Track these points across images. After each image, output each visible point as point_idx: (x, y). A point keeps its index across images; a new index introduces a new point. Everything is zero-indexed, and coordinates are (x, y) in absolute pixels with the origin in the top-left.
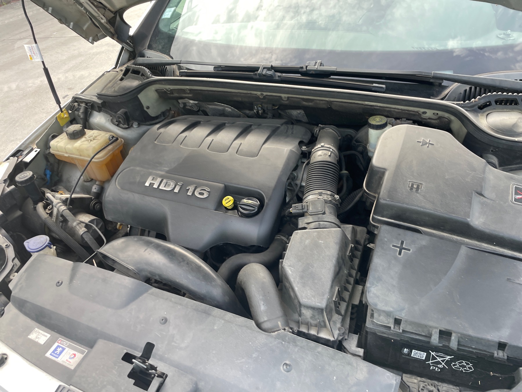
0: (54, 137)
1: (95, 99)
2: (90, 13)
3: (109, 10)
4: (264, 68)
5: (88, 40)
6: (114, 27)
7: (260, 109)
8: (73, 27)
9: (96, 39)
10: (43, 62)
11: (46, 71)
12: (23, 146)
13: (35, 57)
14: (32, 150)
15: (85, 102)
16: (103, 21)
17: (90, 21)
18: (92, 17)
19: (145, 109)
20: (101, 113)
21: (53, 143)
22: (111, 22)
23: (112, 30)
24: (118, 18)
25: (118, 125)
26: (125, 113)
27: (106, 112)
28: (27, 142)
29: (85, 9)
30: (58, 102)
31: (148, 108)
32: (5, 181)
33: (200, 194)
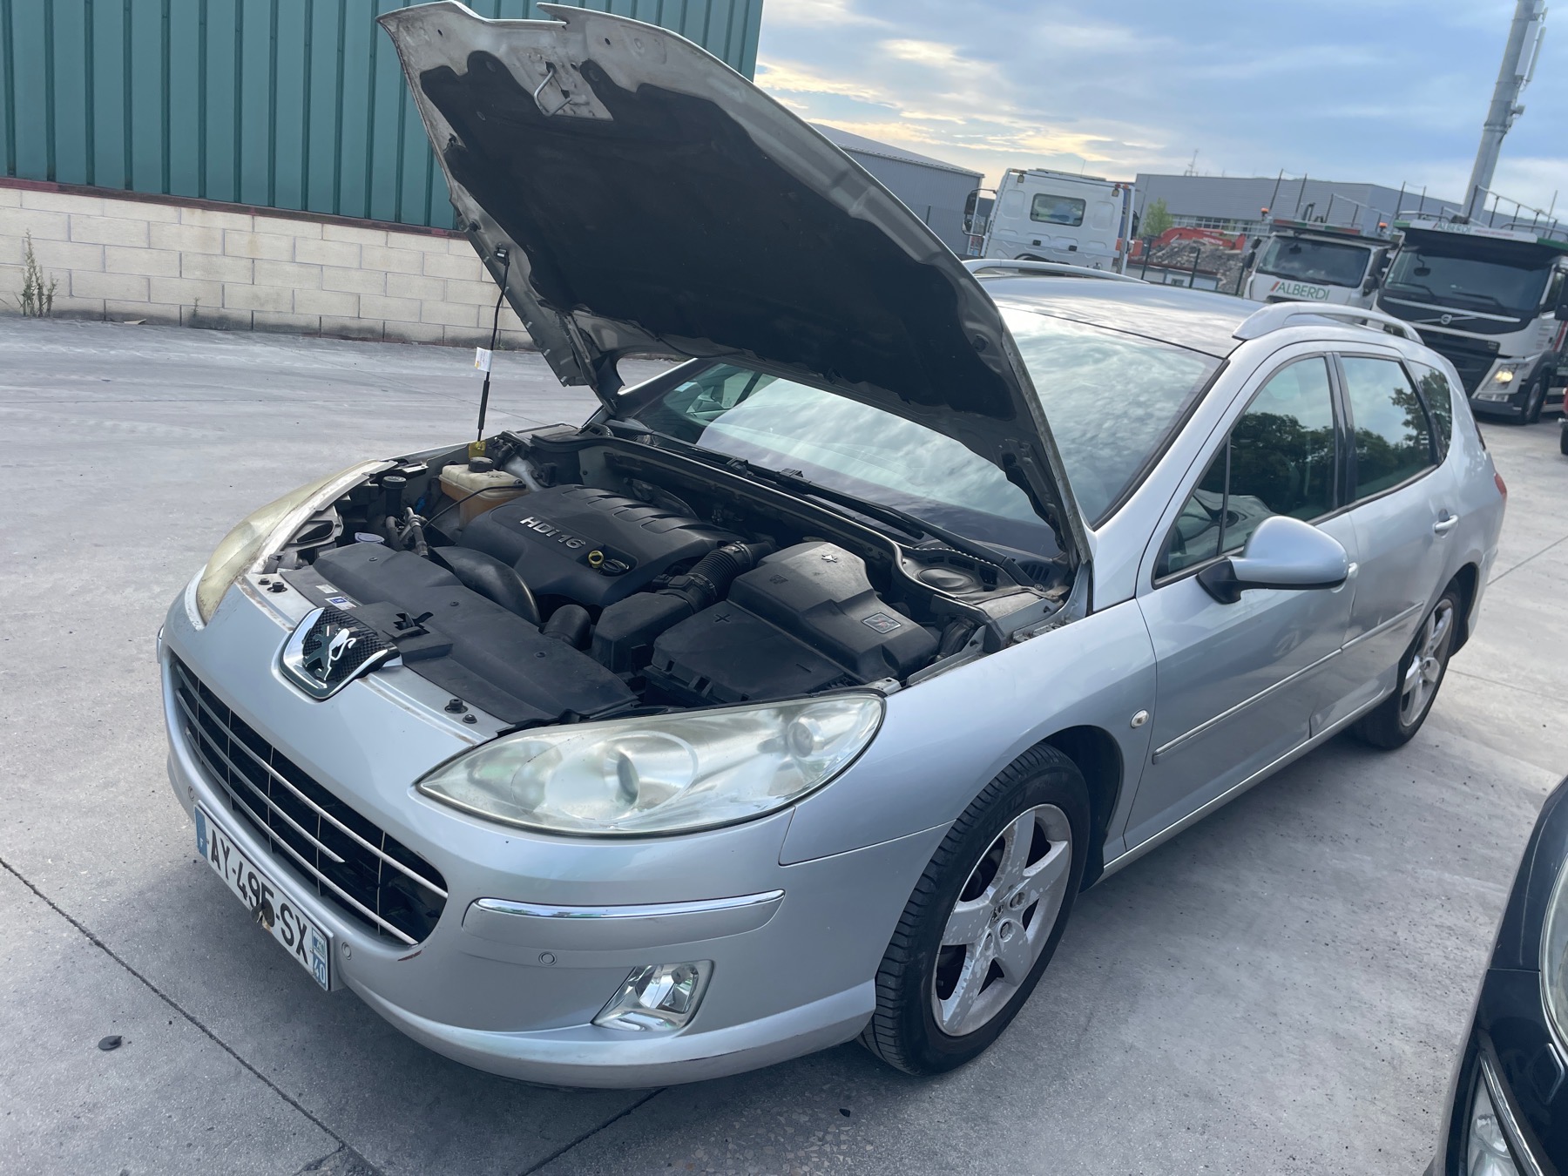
0: (453, 463)
1: (527, 442)
2: (575, 344)
3: (597, 347)
4: (736, 461)
5: (560, 379)
6: (596, 371)
7: (719, 515)
8: (548, 355)
9: (571, 382)
10: (488, 373)
11: (487, 384)
12: (412, 458)
13: (482, 365)
14: (420, 465)
15: (513, 442)
16: (587, 361)
17: (572, 357)
18: (575, 352)
19: (581, 473)
20: (526, 462)
21: (447, 468)
22: (596, 364)
23: (594, 375)
24: (607, 362)
25: (535, 479)
26: (553, 468)
27: (532, 463)
28: (418, 457)
29: (571, 338)
30: (481, 427)
31: (585, 473)
32: (371, 476)
33: (572, 544)
